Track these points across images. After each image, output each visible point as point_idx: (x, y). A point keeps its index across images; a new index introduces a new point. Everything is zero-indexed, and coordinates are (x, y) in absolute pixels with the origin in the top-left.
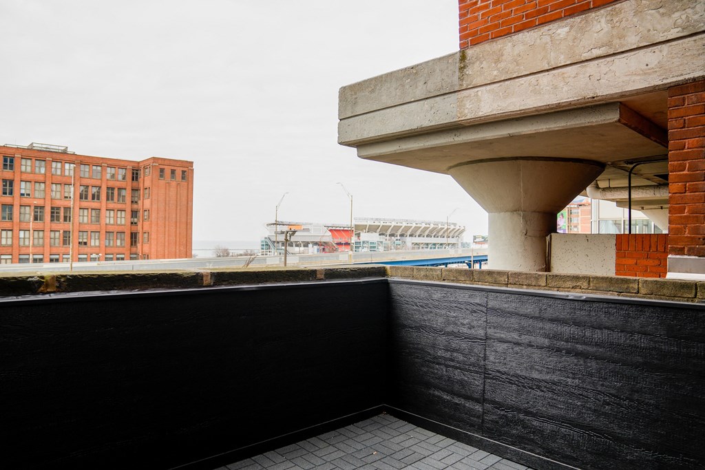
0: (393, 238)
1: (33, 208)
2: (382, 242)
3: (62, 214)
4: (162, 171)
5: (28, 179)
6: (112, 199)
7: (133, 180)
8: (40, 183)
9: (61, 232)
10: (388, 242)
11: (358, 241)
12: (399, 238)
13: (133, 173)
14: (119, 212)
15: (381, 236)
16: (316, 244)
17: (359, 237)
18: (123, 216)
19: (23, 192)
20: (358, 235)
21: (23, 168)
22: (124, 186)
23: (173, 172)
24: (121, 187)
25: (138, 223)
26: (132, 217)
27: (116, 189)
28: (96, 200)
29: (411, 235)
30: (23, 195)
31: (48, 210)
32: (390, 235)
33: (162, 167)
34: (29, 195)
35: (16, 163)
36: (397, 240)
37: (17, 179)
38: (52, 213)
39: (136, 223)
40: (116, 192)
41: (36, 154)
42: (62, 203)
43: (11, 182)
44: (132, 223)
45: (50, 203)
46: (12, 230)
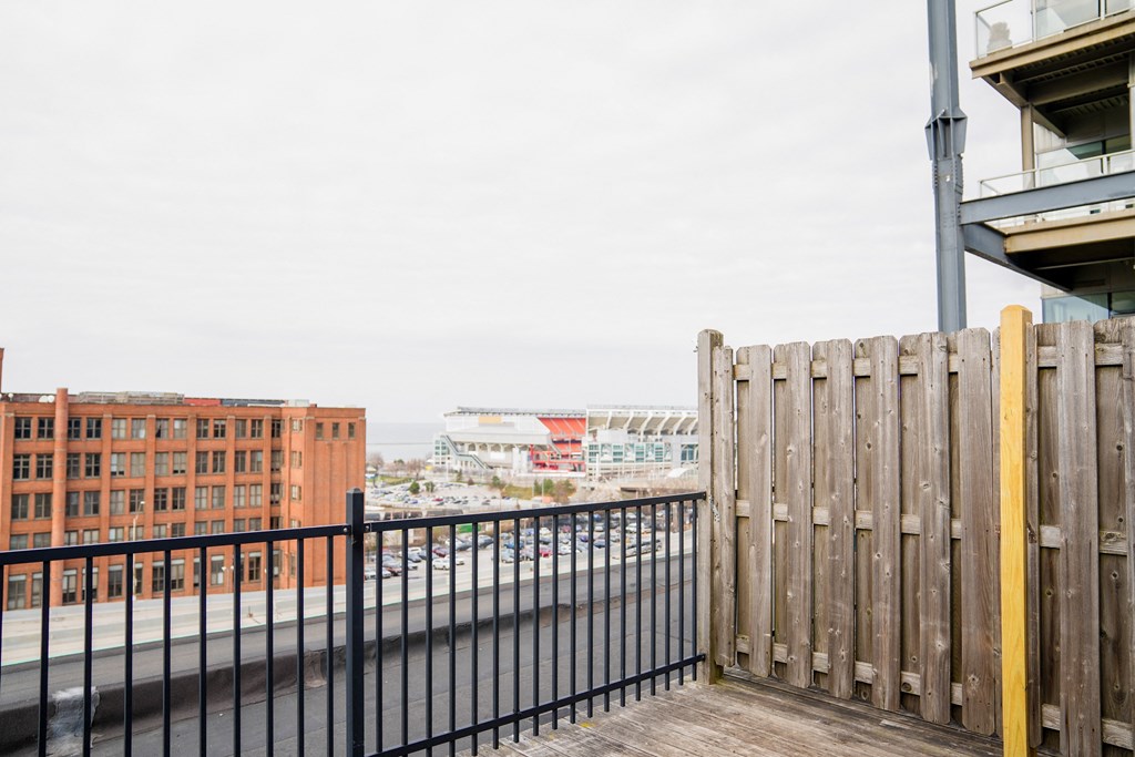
0: (650, 436)
1: (128, 492)
2: (632, 446)
3: (170, 499)
4: (320, 425)
5: (122, 449)
6: (243, 470)
7: (273, 435)
8: (138, 453)
9: (169, 526)
10: (642, 444)
11: (594, 443)
12: (659, 436)
13: (273, 425)
14: (253, 488)
15: (632, 435)
16: (524, 447)
17: (594, 436)
18: (259, 493)
19: (114, 469)
20: (594, 433)
21: (115, 433)
22: (259, 447)
23: (336, 426)
24: (254, 448)
25: (282, 502)
26: (272, 492)
27: (248, 454)
28: (218, 472)
29: (679, 432)
30: (113, 474)
31: (150, 493)
32: (645, 433)
33: (319, 421)
34: (122, 473)
35: (105, 428)
36: (657, 440)
37: (106, 451)
38: (156, 497)
39: (277, 502)
40: (248, 457)
41: (133, 411)
42: (170, 481)
43: (98, 456)
44: (272, 502)
45: (152, 483)
46: (98, 529)
